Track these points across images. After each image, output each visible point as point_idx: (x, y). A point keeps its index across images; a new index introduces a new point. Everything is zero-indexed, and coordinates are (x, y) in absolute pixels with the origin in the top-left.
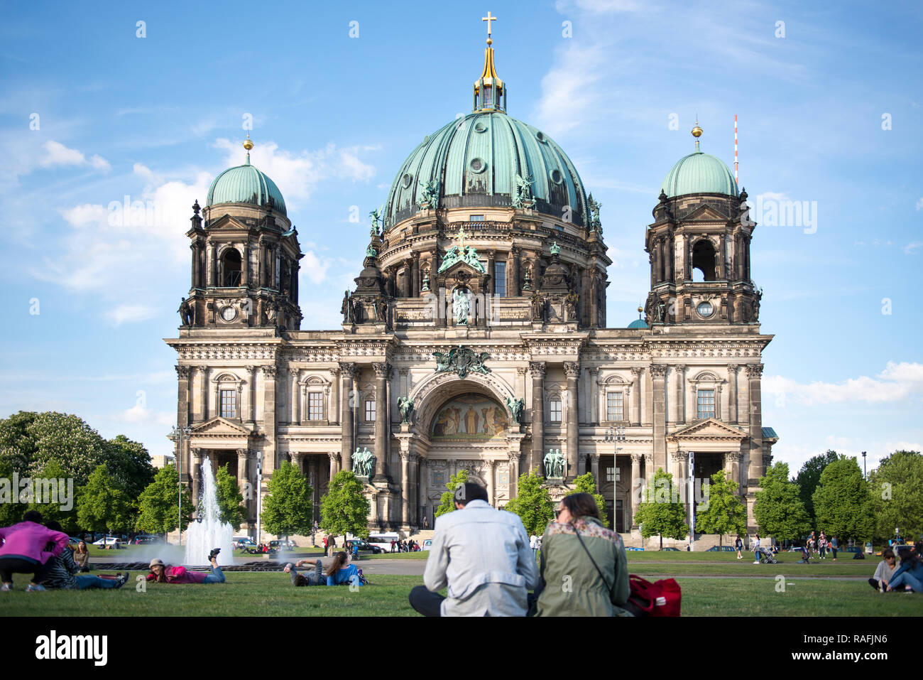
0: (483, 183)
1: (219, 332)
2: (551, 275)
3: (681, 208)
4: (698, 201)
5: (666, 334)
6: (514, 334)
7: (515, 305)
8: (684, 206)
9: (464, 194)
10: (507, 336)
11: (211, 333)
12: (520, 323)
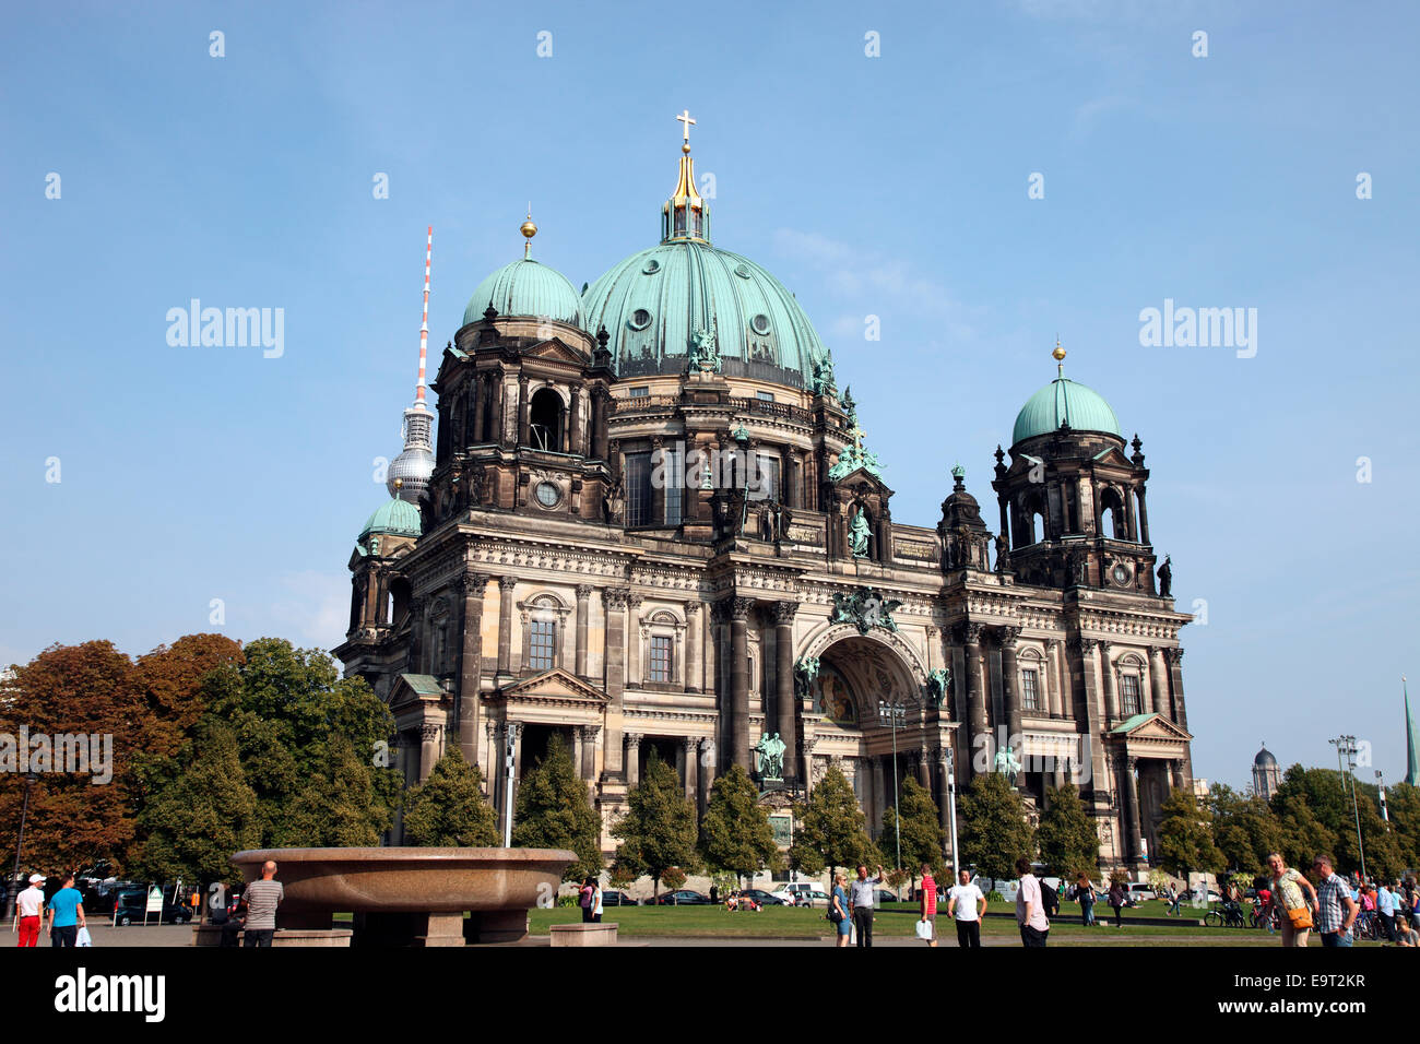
0: (770, 350)
1: (536, 522)
2: (966, 506)
3: (1081, 444)
4: (1100, 441)
5: (1090, 600)
6: (921, 579)
7: (919, 538)
8: (1085, 443)
9: (749, 360)
10: (913, 580)
11: (522, 523)
12: (925, 564)
